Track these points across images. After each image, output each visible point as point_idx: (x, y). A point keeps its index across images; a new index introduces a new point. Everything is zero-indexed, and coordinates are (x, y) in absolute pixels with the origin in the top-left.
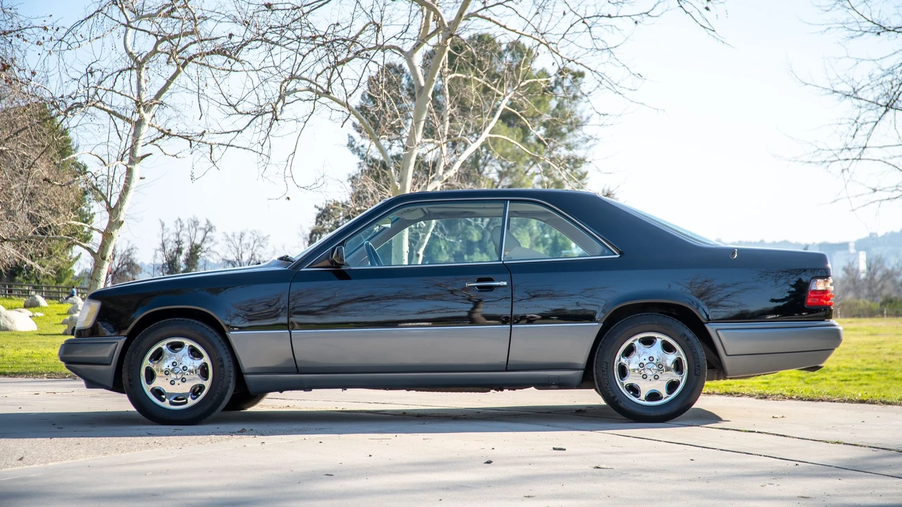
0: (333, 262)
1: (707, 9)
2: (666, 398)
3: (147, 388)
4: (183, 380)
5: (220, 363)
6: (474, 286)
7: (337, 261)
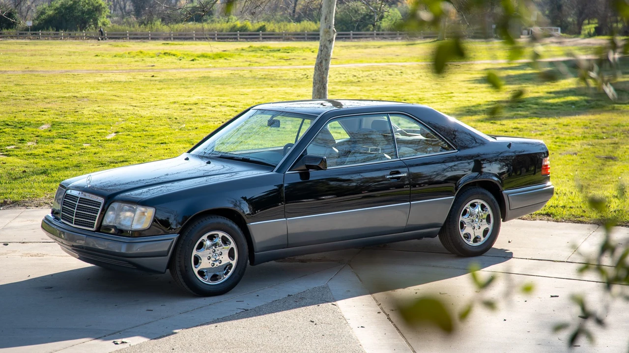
2: (483, 240)
3: (196, 271)
4: (220, 262)
6: (390, 178)
7: (321, 167)
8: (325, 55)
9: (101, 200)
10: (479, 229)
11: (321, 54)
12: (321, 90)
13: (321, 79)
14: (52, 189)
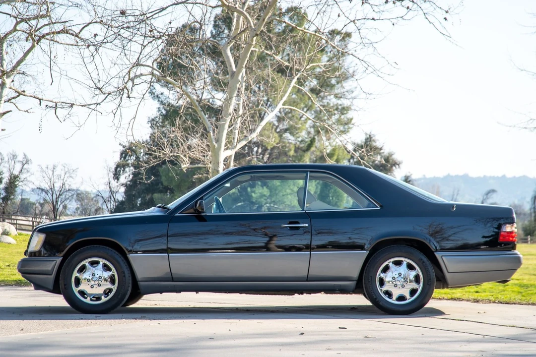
0: (196, 210)
1: (445, 19)
2: (409, 299)
3: (76, 290)
4: (99, 285)
5: (123, 275)
6: (287, 227)
7: (200, 210)
10: (404, 288)
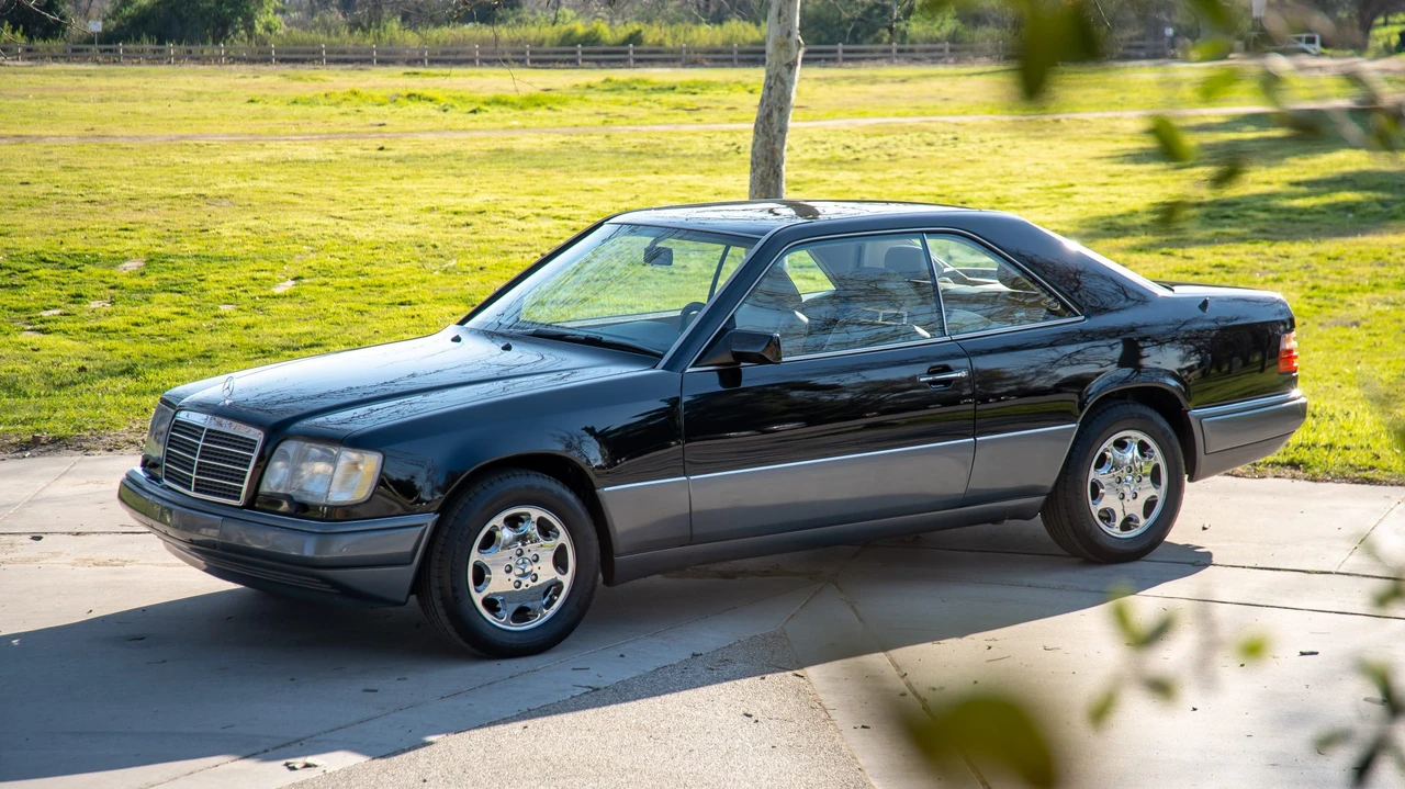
2: (1143, 523)
3: (478, 599)
4: (534, 578)
6: (929, 381)
7: (768, 357)
8: (779, 99)
9: (257, 435)
10: (1135, 498)
11: (769, 96)
12: (769, 179)
13: (769, 154)
14: (146, 410)
